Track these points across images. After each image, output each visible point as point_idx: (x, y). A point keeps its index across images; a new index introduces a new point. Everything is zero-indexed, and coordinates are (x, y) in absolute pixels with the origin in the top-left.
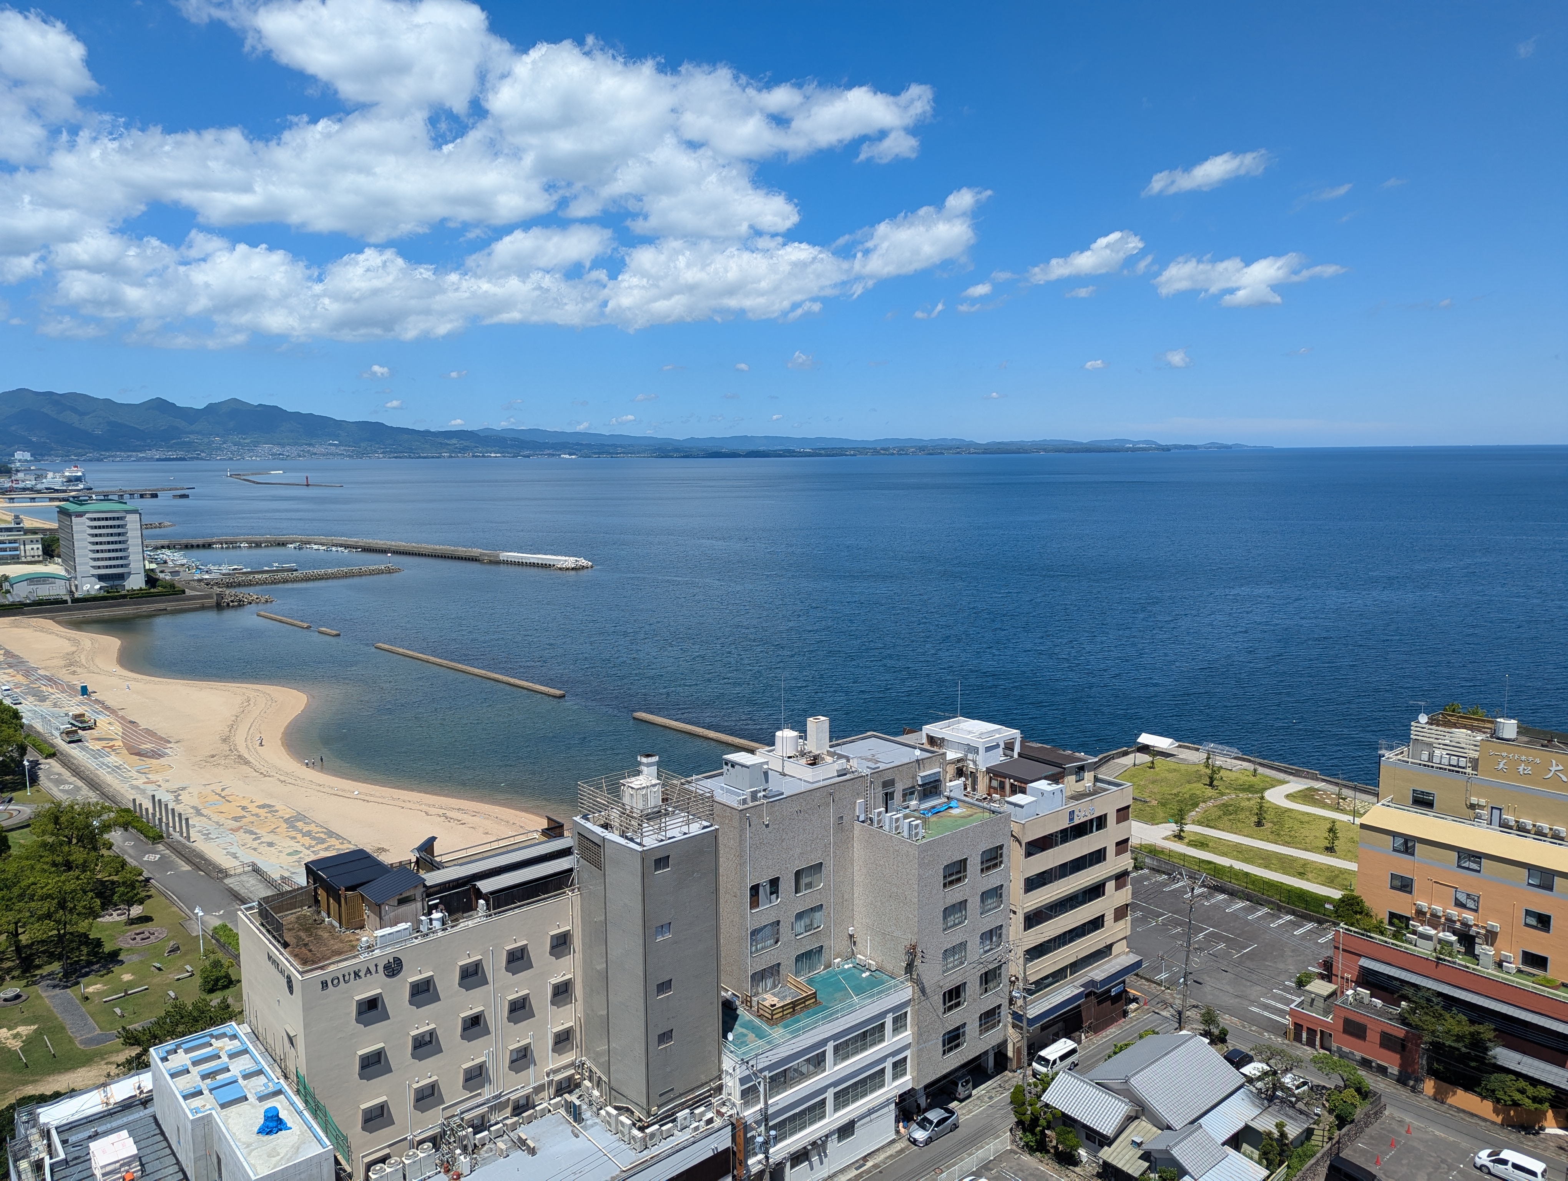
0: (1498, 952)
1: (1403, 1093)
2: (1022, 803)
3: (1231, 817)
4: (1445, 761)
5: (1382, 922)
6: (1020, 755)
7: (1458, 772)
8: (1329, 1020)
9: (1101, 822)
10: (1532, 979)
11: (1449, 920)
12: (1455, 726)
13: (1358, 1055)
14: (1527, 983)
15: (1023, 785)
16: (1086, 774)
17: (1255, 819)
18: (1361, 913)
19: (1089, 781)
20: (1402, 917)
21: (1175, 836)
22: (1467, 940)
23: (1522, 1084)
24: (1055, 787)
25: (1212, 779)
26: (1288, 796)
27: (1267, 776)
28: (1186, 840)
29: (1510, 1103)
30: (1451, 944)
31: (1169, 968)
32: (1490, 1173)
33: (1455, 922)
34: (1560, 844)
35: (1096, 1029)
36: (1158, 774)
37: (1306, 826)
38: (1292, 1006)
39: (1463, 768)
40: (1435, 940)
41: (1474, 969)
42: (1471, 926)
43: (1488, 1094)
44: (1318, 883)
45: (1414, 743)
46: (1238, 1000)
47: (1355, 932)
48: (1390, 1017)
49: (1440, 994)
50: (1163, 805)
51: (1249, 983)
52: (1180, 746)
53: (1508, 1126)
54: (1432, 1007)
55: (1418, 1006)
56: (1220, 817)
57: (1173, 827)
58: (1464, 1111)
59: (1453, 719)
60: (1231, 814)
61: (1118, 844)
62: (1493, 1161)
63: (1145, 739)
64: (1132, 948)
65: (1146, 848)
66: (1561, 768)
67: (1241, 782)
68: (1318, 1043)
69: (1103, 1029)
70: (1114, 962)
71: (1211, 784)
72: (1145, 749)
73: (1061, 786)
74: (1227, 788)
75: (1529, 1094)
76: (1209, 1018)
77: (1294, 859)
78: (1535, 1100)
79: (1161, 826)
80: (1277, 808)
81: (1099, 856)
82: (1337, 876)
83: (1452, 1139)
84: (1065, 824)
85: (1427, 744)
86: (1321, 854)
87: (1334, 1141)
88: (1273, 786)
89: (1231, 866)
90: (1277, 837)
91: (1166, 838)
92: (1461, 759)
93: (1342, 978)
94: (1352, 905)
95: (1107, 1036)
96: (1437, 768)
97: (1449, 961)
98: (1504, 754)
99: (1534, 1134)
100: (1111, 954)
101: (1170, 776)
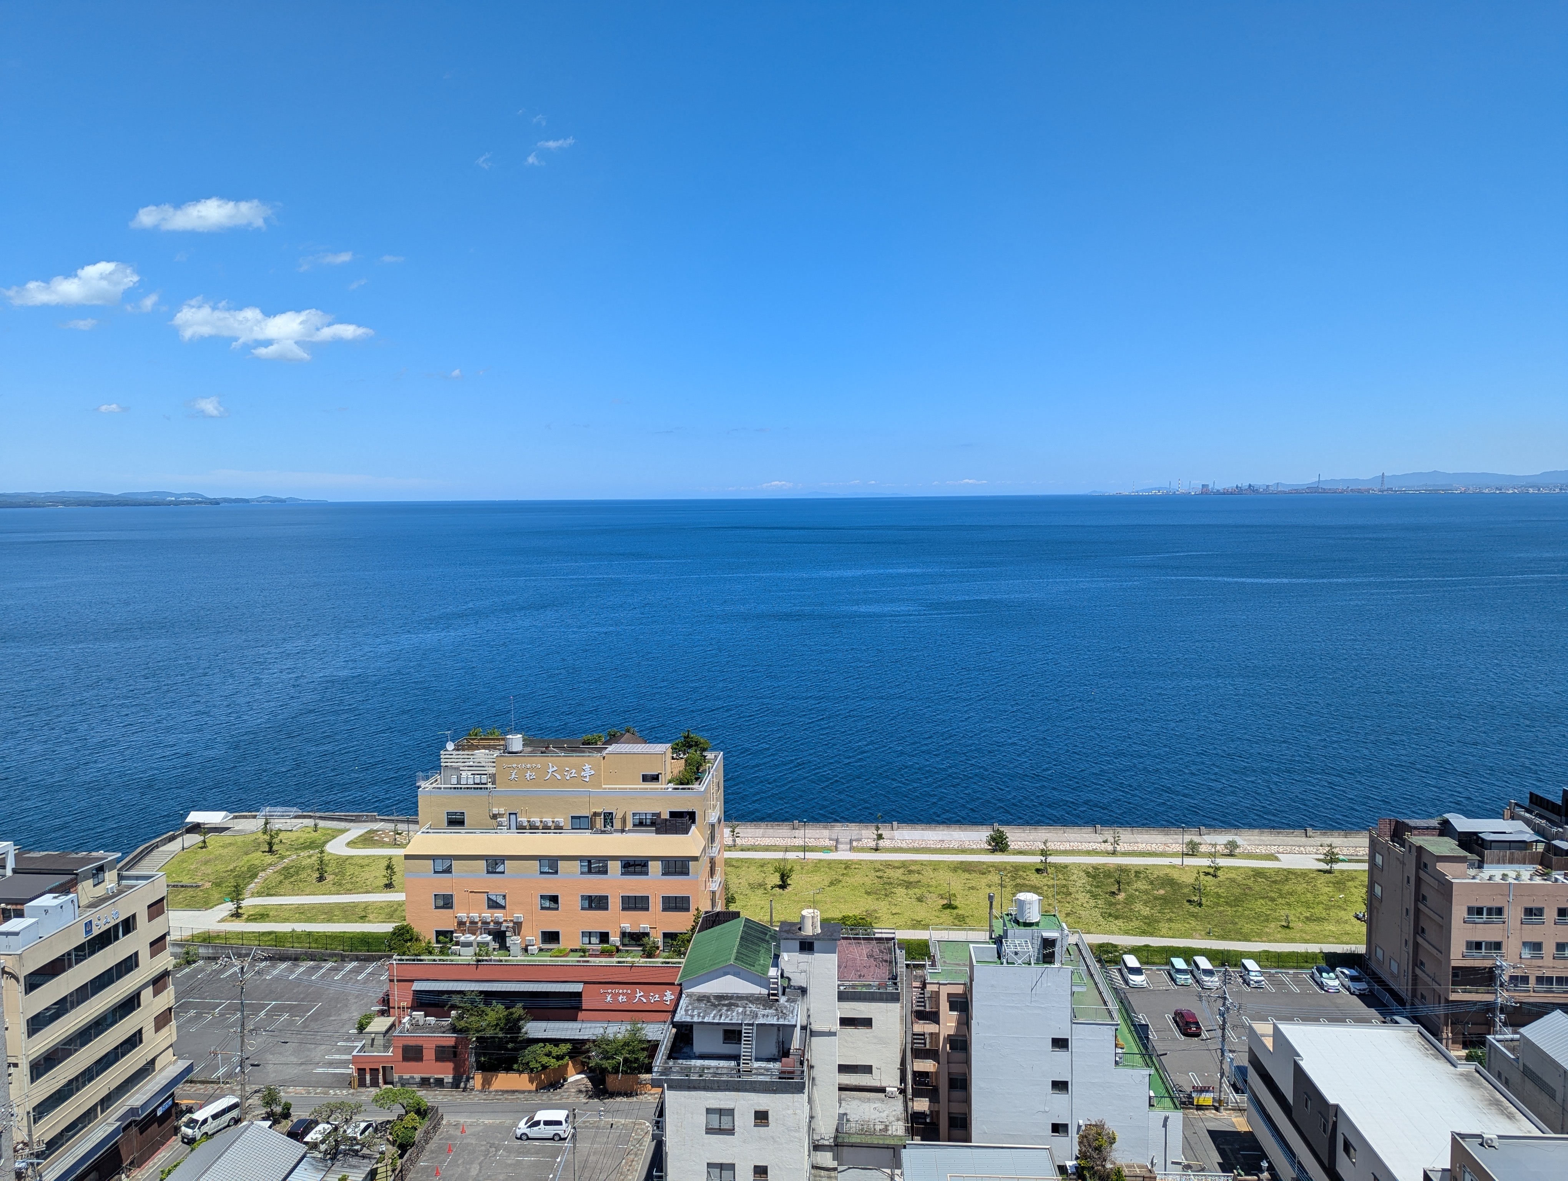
0: (523, 939)
1: (457, 1096)
2: (16, 929)
3: (292, 880)
4: (471, 781)
5: (429, 943)
6: (15, 871)
7: (481, 788)
8: (390, 1054)
9: (128, 925)
10: (549, 954)
11: (485, 923)
12: (477, 748)
13: (417, 1077)
14: (546, 959)
15: (19, 907)
16: (107, 874)
17: (317, 875)
18: (411, 940)
19: (111, 881)
20: (447, 932)
21: (232, 916)
22: (500, 936)
23: (549, 1047)
24: (63, 899)
25: (270, 845)
26: (348, 844)
27: (329, 829)
28: (245, 916)
29: (540, 1068)
30: (487, 944)
31: (226, 1060)
32: (528, 1139)
33: (489, 923)
34: (560, 833)
35: (138, 1163)
36: (211, 853)
37: (367, 868)
38: (354, 1053)
39: (485, 784)
40: (475, 945)
41: (506, 961)
42: (502, 923)
43: (527, 1068)
44: (379, 922)
45: (444, 770)
46: (303, 1067)
47: (407, 960)
48: (443, 1029)
49: (481, 992)
50: (218, 885)
51: (313, 1046)
52: (236, 817)
53: (540, 1089)
54: (476, 1007)
55: (465, 1010)
56: (281, 882)
57: (230, 906)
58: (507, 1092)
59: (475, 742)
60: (292, 877)
61: (152, 944)
62: (530, 1127)
63: (195, 817)
64: (179, 1055)
65: (198, 938)
66: (555, 768)
67: (302, 841)
68: (381, 1081)
69: (149, 1158)
70: (158, 1077)
71: (270, 851)
72: (196, 828)
73: (71, 896)
74: (287, 850)
75: (554, 1054)
76: (270, 1098)
77: (355, 905)
78: (559, 1058)
79: (215, 908)
80: (339, 857)
81: (129, 964)
82: (396, 910)
83: (498, 1121)
84: (81, 938)
85: (455, 768)
86: (381, 892)
87: (397, 1172)
88: (334, 837)
89: (293, 930)
90: (340, 887)
91: (222, 921)
92: (483, 776)
93: (399, 1008)
94: (403, 934)
95: (155, 1164)
96: (465, 788)
97: (486, 960)
98: (515, 765)
99: (560, 1088)
100: (154, 1070)
101: (224, 852)
